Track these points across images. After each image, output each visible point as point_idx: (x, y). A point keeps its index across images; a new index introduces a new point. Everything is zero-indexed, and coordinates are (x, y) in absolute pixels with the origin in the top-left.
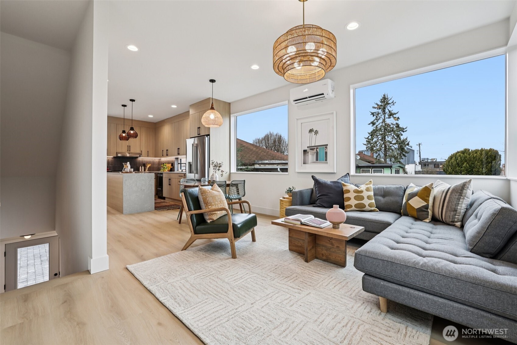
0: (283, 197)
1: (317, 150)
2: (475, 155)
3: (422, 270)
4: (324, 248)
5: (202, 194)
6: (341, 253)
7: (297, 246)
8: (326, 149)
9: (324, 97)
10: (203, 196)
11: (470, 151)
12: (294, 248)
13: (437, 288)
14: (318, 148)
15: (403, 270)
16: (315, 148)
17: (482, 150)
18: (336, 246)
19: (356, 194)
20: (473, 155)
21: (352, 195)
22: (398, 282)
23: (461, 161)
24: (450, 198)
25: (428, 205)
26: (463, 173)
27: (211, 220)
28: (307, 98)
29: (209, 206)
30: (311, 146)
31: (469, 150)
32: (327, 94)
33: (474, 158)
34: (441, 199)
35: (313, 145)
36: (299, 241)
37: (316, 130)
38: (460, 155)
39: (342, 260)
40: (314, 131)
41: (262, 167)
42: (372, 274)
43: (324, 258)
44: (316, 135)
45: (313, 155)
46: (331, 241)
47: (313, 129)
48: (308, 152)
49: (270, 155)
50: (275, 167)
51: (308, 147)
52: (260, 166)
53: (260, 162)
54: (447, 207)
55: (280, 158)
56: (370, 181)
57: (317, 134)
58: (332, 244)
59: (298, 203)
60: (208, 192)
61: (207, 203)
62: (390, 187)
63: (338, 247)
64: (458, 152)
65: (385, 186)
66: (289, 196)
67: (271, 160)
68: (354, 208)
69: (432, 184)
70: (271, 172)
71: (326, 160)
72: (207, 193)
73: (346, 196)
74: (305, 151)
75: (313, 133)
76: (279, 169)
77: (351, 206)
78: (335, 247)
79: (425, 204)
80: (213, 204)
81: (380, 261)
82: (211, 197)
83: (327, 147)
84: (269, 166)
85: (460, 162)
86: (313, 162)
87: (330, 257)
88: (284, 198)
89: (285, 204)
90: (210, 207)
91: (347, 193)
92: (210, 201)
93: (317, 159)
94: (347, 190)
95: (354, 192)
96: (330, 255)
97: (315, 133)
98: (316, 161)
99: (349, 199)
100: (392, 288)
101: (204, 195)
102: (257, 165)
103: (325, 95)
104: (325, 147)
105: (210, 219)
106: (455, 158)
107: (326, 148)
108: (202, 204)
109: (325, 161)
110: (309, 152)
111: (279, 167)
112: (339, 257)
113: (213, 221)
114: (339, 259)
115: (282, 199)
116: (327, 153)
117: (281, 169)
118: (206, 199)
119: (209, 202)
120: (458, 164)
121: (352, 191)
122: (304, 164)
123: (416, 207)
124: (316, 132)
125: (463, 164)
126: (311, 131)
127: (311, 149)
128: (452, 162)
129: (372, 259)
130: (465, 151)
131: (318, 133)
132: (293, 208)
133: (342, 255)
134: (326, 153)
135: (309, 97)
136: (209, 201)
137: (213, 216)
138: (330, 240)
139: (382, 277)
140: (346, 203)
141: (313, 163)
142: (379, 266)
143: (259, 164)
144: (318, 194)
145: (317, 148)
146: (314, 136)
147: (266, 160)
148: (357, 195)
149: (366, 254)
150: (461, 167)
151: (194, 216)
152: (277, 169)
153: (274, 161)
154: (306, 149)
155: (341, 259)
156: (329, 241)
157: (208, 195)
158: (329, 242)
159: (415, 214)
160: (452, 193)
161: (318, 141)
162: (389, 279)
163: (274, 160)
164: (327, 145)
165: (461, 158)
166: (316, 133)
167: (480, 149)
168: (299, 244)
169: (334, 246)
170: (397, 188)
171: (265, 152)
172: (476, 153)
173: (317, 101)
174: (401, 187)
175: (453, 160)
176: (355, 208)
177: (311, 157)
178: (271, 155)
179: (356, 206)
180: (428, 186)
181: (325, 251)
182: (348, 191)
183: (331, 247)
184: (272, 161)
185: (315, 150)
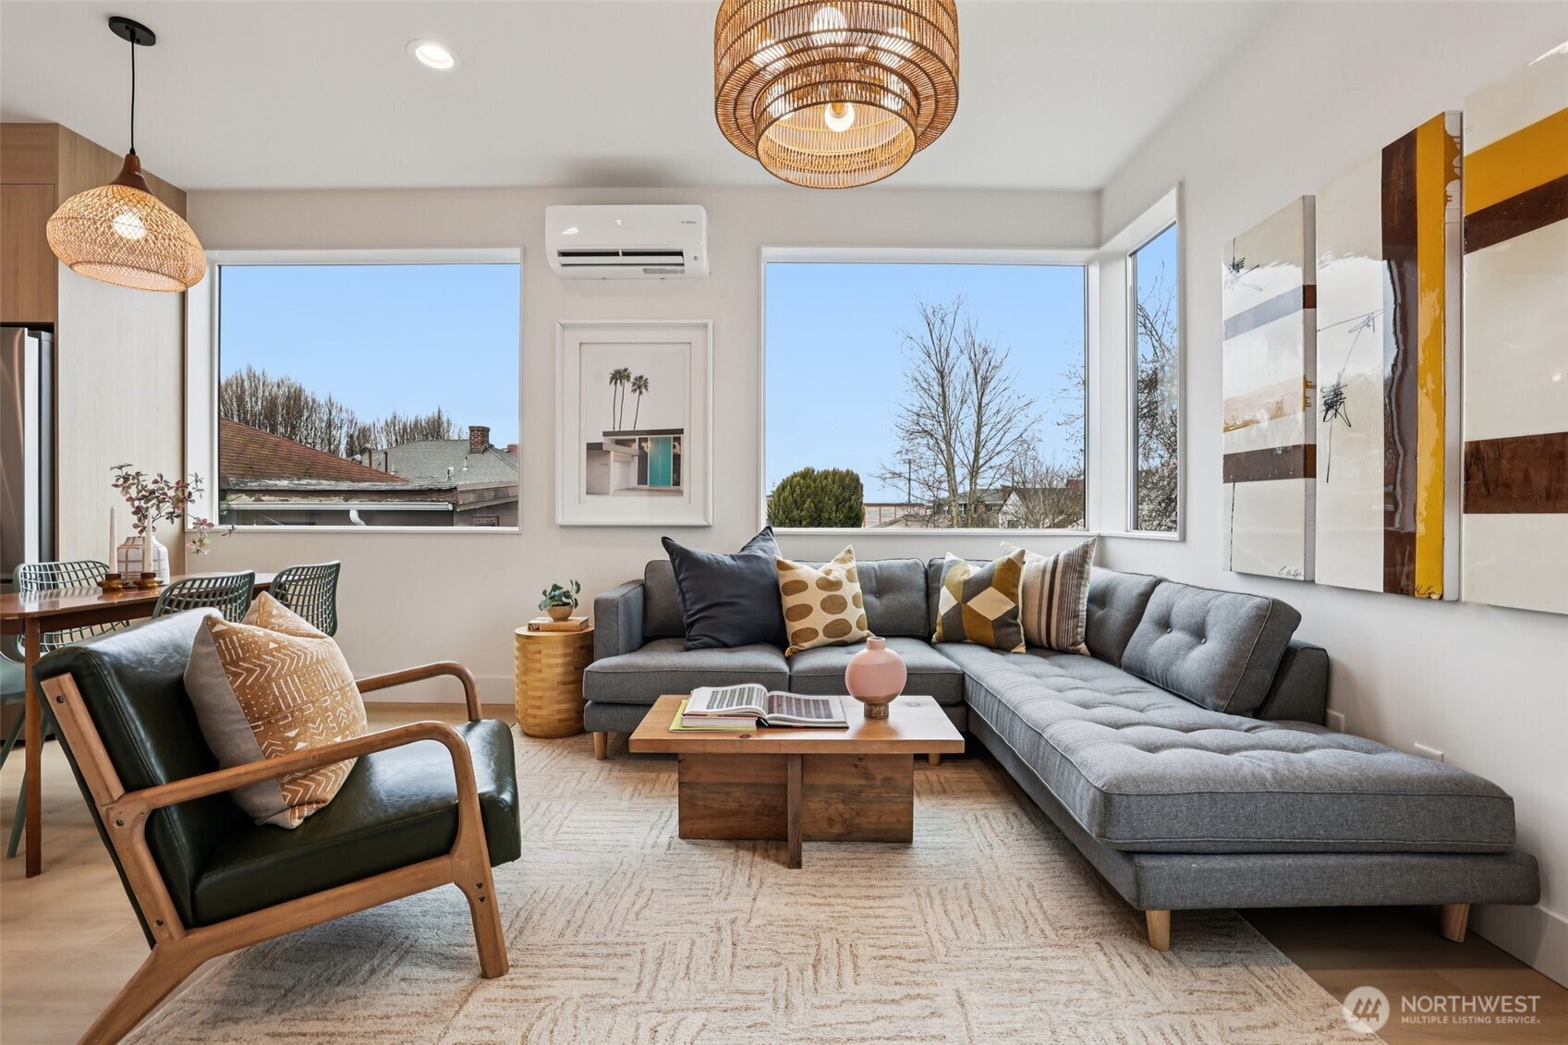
0: (530, 625)
1: (641, 448)
2: (824, 482)
3: (1285, 793)
4: (834, 795)
5: (234, 663)
6: (900, 797)
7: (723, 814)
8: (676, 444)
9: (683, 265)
10: (236, 675)
11: (816, 473)
12: (705, 825)
13: (1321, 832)
14: (646, 440)
15: (1243, 808)
16: (634, 440)
17: (835, 473)
18: (879, 777)
19: (825, 594)
20: (821, 482)
21: (813, 597)
22: (1227, 848)
23: (802, 495)
24: (1062, 585)
25: (1017, 607)
26: (804, 523)
27: (307, 811)
28: (616, 254)
29: (289, 727)
30: (617, 429)
31: (813, 471)
32: (696, 258)
33: (822, 489)
34: (1042, 589)
35: (627, 426)
36: (727, 793)
37: (641, 377)
38: (799, 482)
39: (901, 820)
40: (632, 379)
41: (271, 503)
42: (1159, 847)
43: (837, 830)
44: (641, 393)
45: (628, 463)
46: (861, 764)
47: (626, 370)
48: (609, 452)
49: (288, 459)
50: (336, 504)
51: (606, 434)
52: (260, 500)
53: (254, 485)
54: (1060, 608)
55: (331, 473)
56: (849, 551)
57: (643, 390)
58: (867, 775)
59: (622, 644)
60: (272, 645)
61: (272, 713)
62: (891, 566)
63: (887, 780)
64: (795, 475)
65: (875, 564)
66: (556, 620)
67: (299, 479)
68: (821, 638)
69: (1022, 553)
70: (314, 524)
71: (677, 483)
72: (270, 653)
73: (790, 601)
74: (594, 449)
75: (628, 386)
76: (354, 515)
77: (814, 633)
78: (878, 782)
79: (1010, 606)
80: (310, 710)
81: (1181, 799)
82: (295, 672)
83: (679, 438)
84: (304, 501)
85: (799, 499)
86: (629, 489)
87: (857, 820)
88: (538, 629)
89: (547, 651)
90: (292, 734)
91: (800, 591)
92: (294, 699)
93: (642, 479)
94: (796, 582)
95: (820, 588)
96: (858, 814)
97: (634, 384)
98: (638, 484)
99: (805, 611)
100: (1222, 870)
101: (250, 671)
102: (244, 497)
103: (687, 258)
104: (672, 436)
105: (301, 804)
106: (791, 487)
107: (678, 440)
108: (236, 731)
109: (672, 487)
110: (612, 453)
111: (354, 507)
112: (892, 812)
113: (319, 812)
114: (894, 819)
115: (524, 631)
116: (680, 460)
117: (362, 513)
118: (265, 689)
119: (288, 706)
120: (795, 502)
121: (812, 584)
122: (588, 493)
123: (992, 616)
124: (641, 384)
125: (804, 502)
126: (619, 376)
127: (618, 442)
128: (784, 498)
129: (1160, 798)
130: (807, 474)
131: (646, 387)
132: (621, 666)
133: (903, 802)
134: (677, 458)
135: (625, 254)
136: (284, 697)
137: (319, 785)
138: (858, 763)
139: (1186, 847)
140: (793, 626)
141: (628, 492)
142: (1180, 815)
143: (250, 492)
144: (694, 603)
145: (641, 440)
146: (631, 397)
147: (280, 477)
148: (829, 597)
149: (1139, 787)
150: (802, 511)
151: (175, 816)
152: (347, 512)
153: (313, 482)
154: (599, 439)
155: (898, 820)
156: (856, 766)
157: (274, 666)
158: (854, 770)
159: (990, 634)
160: (1064, 572)
161: (646, 414)
162: (1203, 847)
163: (310, 477)
164: (681, 431)
165: (801, 489)
166: (639, 387)
167: (831, 469)
168: (731, 805)
169: (874, 779)
170: (908, 567)
171: (263, 447)
172: (826, 478)
173: (648, 275)
174: (917, 564)
175: (786, 493)
176: (826, 638)
177: (619, 469)
178: (296, 458)
179: (829, 630)
180: (1015, 557)
181: (841, 806)
182: (800, 586)
183: (860, 785)
184: (304, 482)
185: (636, 446)
